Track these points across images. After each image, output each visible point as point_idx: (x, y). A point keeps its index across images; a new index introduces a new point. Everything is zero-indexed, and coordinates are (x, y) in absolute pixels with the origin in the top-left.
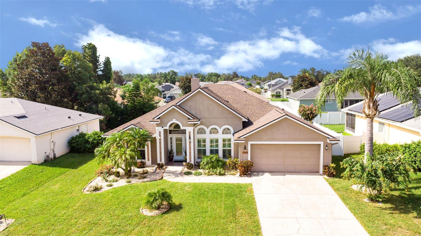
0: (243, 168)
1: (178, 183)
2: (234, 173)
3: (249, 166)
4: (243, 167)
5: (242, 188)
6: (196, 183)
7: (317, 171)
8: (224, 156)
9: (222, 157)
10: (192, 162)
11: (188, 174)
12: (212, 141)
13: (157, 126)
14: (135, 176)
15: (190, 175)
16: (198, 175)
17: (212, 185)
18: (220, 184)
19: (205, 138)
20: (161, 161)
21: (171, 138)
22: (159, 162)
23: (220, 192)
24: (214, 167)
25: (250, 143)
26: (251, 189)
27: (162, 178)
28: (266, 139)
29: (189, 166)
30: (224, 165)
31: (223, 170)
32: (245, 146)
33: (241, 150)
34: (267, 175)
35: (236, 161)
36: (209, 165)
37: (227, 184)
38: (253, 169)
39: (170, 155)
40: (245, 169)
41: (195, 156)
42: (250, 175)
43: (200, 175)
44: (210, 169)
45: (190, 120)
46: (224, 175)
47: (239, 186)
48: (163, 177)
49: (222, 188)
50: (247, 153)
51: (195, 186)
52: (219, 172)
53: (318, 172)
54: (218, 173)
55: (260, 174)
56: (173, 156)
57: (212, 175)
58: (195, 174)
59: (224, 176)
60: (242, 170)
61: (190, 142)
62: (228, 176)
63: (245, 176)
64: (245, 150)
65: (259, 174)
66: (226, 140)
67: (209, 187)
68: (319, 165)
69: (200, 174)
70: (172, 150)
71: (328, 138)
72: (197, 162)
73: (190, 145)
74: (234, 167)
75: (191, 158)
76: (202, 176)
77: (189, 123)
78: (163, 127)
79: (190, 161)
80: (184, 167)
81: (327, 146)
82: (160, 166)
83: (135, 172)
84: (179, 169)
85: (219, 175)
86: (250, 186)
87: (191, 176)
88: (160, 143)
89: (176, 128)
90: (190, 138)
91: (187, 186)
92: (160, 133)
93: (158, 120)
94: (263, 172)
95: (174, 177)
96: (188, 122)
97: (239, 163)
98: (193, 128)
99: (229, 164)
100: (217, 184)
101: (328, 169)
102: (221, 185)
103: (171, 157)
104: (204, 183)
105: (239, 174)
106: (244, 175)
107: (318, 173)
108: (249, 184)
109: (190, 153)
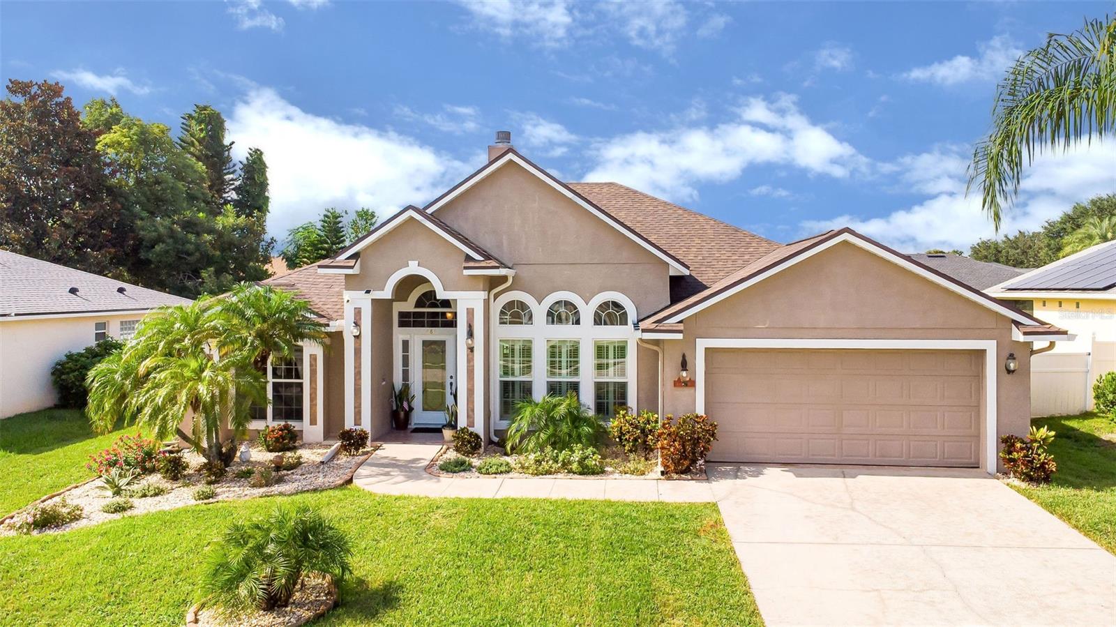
0: (676, 444)
1: (405, 498)
2: (641, 467)
3: (699, 438)
4: (675, 441)
5: (676, 519)
6: (480, 500)
7: (973, 460)
8: (601, 408)
9: (592, 406)
10: (479, 428)
11: (457, 467)
12: (554, 352)
13: (347, 289)
14: (242, 477)
15: (462, 474)
16: (496, 473)
17: (548, 507)
18: (584, 502)
19: (530, 342)
20: (358, 421)
21: (406, 344)
22: (349, 424)
23: (580, 535)
24: (558, 443)
25: (702, 344)
26: (717, 524)
27: (350, 481)
28: (767, 328)
29: (463, 439)
30: (600, 439)
31: (594, 454)
32: (684, 356)
33: (667, 371)
34: (774, 475)
35: (648, 422)
36: (542, 435)
37: (610, 504)
38: (716, 449)
39: (397, 406)
40: (684, 446)
41: (492, 409)
42: (706, 474)
43: (501, 472)
44: (542, 451)
45: (471, 264)
46: (598, 474)
47: (665, 513)
48: (354, 480)
49: (591, 519)
50: (691, 384)
51: (475, 509)
52: (581, 462)
53: (976, 466)
54: (575, 466)
55: (746, 472)
56: (411, 409)
57: (548, 472)
58: (483, 470)
59: (599, 477)
60: (672, 450)
61: (471, 349)
62: (617, 476)
63: (683, 476)
64: (684, 374)
65: (739, 469)
66: (607, 347)
67: (535, 514)
68: (977, 437)
69: (503, 468)
70: (406, 387)
71: (1017, 324)
72: (497, 432)
73: (470, 360)
74: (642, 444)
75: (473, 411)
76: (511, 475)
77: (466, 272)
78: (368, 292)
79: (471, 424)
80: (445, 447)
81: (1012, 357)
82: (354, 441)
83: (248, 461)
84: (425, 452)
85: (581, 474)
86: (708, 511)
87: (467, 474)
88: (358, 352)
89: (423, 306)
90: (470, 334)
91: (440, 511)
92: (358, 312)
93: (352, 263)
94: (758, 463)
95: (401, 478)
96: (466, 268)
97: (660, 424)
98: (482, 295)
99: (621, 433)
100: (571, 505)
101: (1022, 449)
102: (586, 507)
103: (402, 414)
104: (514, 500)
105: (660, 468)
106: (682, 473)
107: (975, 469)
108: (706, 505)
109: (471, 392)
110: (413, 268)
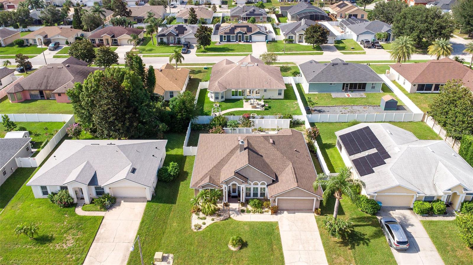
2: (268, 209)
5: (273, 226)
12: (254, 189)
19: (251, 187)
20: (226, 201)
25: (277, 198)
26: (278, 227)
28: (286, 196)
32: (274, 199)
34: (285, 212)
36: (254, 206)
37: (265, 222)
38: (278, 211)
48: (230, 216)
50: (275, 202)
59: (263, 214)
60: (272, 211)
63: (274, 214)
65: (281, 212)
68: (313, 207)
71: (319, 197)
75: (243, 198)
78: (227, 185)
79: (243, 201)
80: (239, 204)
81: (318, 200)
84: (236, 204)
85: (260, 213)
86: (277, 224)
87: (245, 213)
88: (225, 193)
90: (243, 190)
92: (225, 188)
95: (236, 215)
98: (245, 185)
104: (254, 222)
107: (312, 210)
110: (234, 182)
